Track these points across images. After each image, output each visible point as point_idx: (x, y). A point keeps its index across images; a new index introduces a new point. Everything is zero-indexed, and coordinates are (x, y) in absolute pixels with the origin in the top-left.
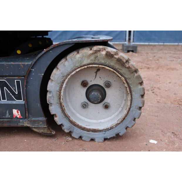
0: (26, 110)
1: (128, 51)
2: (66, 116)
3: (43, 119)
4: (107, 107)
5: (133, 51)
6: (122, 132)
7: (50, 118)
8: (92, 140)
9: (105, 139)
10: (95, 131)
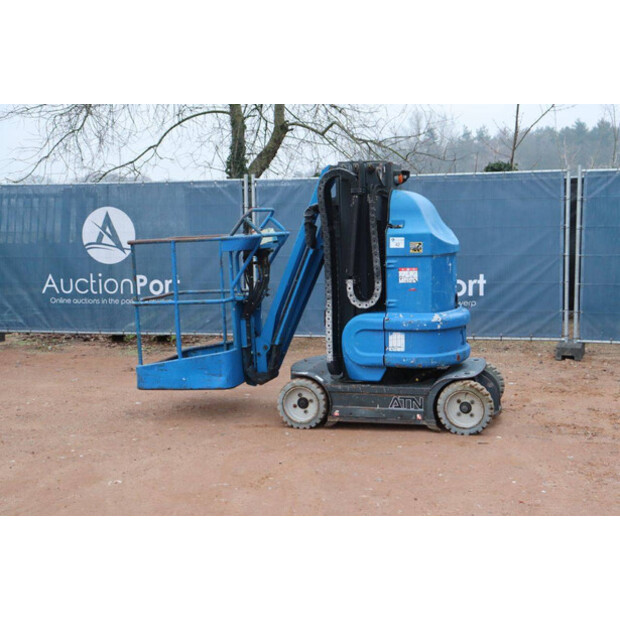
0: (424, 415)
1: (564, 358)
2: (447, 419)
3: (434, 420)
4: (472, 415)
5: (572, 358)
6: (480, 430)
7: (438, 420)
8: (463, 434)
9: (471, 434)
10: (464, 428)
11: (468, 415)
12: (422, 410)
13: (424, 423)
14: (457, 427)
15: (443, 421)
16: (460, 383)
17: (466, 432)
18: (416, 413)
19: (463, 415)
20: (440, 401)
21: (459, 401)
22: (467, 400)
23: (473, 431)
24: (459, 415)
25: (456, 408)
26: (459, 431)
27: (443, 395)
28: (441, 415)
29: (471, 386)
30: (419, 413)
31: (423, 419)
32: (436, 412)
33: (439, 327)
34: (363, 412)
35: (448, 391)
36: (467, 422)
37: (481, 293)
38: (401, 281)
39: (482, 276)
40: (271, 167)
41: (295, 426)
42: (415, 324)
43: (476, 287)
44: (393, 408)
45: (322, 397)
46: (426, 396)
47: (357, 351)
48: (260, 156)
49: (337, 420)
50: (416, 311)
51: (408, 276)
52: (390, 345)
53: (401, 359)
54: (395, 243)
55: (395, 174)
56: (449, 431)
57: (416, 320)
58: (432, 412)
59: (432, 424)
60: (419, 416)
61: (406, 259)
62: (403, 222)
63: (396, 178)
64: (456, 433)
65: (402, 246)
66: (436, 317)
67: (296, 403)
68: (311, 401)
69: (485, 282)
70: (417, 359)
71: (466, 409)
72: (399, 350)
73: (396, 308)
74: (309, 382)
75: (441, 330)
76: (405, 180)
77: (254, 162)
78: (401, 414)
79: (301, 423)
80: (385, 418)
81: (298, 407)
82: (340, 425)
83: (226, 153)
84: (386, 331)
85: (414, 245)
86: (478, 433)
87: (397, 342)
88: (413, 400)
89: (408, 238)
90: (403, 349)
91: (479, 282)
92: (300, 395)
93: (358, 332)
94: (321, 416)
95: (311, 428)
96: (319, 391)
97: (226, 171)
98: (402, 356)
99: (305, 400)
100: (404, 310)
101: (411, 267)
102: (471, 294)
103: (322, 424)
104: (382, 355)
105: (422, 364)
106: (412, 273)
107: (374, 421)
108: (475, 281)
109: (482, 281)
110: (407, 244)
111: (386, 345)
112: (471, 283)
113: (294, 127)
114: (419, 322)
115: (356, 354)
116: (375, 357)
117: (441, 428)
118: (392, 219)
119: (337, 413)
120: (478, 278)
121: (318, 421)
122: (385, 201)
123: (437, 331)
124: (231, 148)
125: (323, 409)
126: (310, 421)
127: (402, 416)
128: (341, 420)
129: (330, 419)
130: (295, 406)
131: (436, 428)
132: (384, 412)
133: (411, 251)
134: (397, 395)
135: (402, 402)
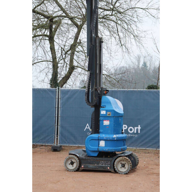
0: (110, 167)
2: (117, 169)
3: (113, 169)
7: (114, 169)
8: (122, 174)
10: (122, 172)
11: (124, 168)
12: (110, 166)
13: (110, 170)
14: (120, 172)
15: (116, 170)
16: (121, 157)
17: (123, 173)
18: (108, 167)
19: (122, 168)
20: (115, 163)
21: (121, 163)
22: (124, 163)
23: (125, 173)
24: (121, 168)
25: (120, 165)
26: (121, 173)
27: (116, 161)
28: (115, 167)
29: (125, 158)
30: (109, 167)
31: (110, 169)
32: (114, 167)
33: (115, 139)
34: (91, 166)
35: (118, 160)
36: (123, 170)
37: (139, 132)
38: (104, 124)
39: (139, 126)
40: (67, 83)
41: (69, 170)
42: (108, 138)
43: (137, 130)
44: (101, 165)
45: (78, 161)
46: (111, 161)
47: (90, 146)
48: (63, 78)
49: (83, 169)
50: (108, 134)
51: (106, 123)
52: (100, 144)
53: (103, 149)
54: (103, 112)
55: (104, 91)
56: (118, 173)
57: (108, 137)
58: (113, 167)
59: (113, 171)
60: (108, 168)
61: (106, 117)
62: (105, 106)
63: (104, 92)
64: (120, 173)
65: (105, 113)
66: (115, 136)
67: (70, 163)
68: (75, 162)
69: (140, 128)
70: (108, 149)
71: (123, 166)
72: (103, 146)
73: (102, 133)
74: (74, 156)
75: (116, 140)
76: (107, 93)
77: (61, 80)
78: (103, 167)
79: (71, 170)
80: (98, 168)
81: (70, 165)
82: (84, 171)
83: (50, 77)
84: (99, 140)
86: (127, 174)
87: (102, 143)
88: (107, 162)
89: (107, 111)
90: (104, 146)
91: (138, 128)
92: (71, 160)
93: (90, 140)
94: (78, 167)
95: (74, 171)
96: (77, 159)
97: (50, 84)
98: (104, 148)
99: (73, 162)
100: (105, 134)
101: (107, 120)
102: (135, 132)
103: (78, 170)
104: (97, 147)
105: (110, 151)
106: (107, 122)
107: (94, 169)
108: (137, 128)
109: (139, 128)
110: (106, 113)
111: (99, 144)
112: (136, 128)
113: (77, 68)
114: (109, 137)
115: (90, 147)
116: (95, 148)
117: (116, 172)
118: (102, 105)
119: (83, 166)
120: (138, 127)
121: (77, 169)
122: (100, 99)
123: (115, 140)
124: (52, 75)
125: (78, 165)
126: (74, 169)
127: (103, 168)
128: (84, 169)
129: (80, 168)
130: (69, 164)
131: (114, 172)
132: (97, 166)
133: (108, 115)
134: (102, 161)
135: (103, 163)
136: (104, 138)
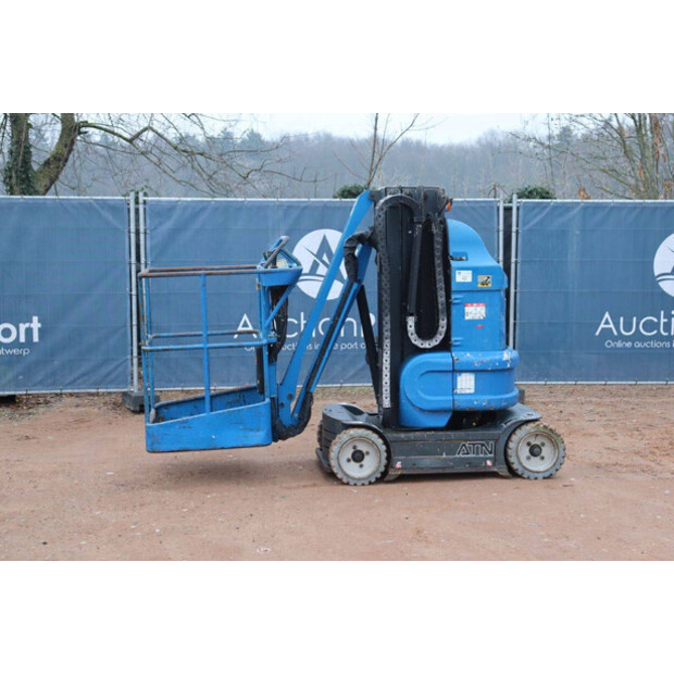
2: (519, 463)
3: (504, 466)
4: (542, 458)
6: (553, 473)
7: (510, 465)
8: (536, 479)
9: (544, 478)
11: (538, 458)
13: (495, 470)
14: (530, 471)
15: (515, 466)
16: (532, 425)
17: (540, 476)
18: (485, 459)
19: (534, 459)
20: (511, 444)
21: (528, 444)
22: (537, 442)
23: (547, 474)
24: (529, 458)
25: (526, 451)
26: (532, 475)
27: (513, 438)
28: (512, 459)
30: (490, 459)
31: (494, 465)
32: (506, 457)
33: (509, 366)
34: (428, 462)
35: (519, 433)
36: (538, 466)
38: (467, 318)
41: (352, 482)
42: (488, 363)
44: (461, 455)
45: (384, 448)
46: (496, 441)
47: (422, 395)
49: (399, 473)
50: (484, 350)
51: (475, 312)
52: (459, 387)
53: (472, 402)
54: (462, 277)
56: (520, 476)
57: (487, 359)
58: (502, 458)
59: (504, 472)
60: (489, 463)
61: (474, 293)
62: (466, 254)
64: (529, 478)
65: (469, 280)
66: (505, 355)
67: (350, 457)
68: (368, 453)
70: (489, 401)
71: (536, 452)
72: (468, 392)
73: (462, 347)
79: (359, 479)
80: (452, 467)
81: (352, 461)
82: (402, 478)
84: (455, 371)
85: (482, 278)
86: (551, 477)
87: (466, 383)
88: (483, 445)
89: (476, 271)
90: (472, 391)
92: (354, 447)
93: (423, 374)
94: (382, 469)
95: (370, 483)
96: (379, 441)
98: (473, 398)
99: (360, 452)
100: (471, 349)
101: (478, 302)
103: (383, 478)
104: (450, 398)
105: (493, 406)
106: (479, 309)
107: (441, 471)
110: (474, 277)
111: (454, 386)
114: (491, 361)
115: (421, 398)
116: (444, 401)
117: (513, 474)
118: (453, 250)
119: (399, 465)
121: (378, 476)
123: (508, 369)
125: (384, 461)
126: (370, 476)
127: (469, 463)
128: (404, 472)
129: (392, 472)
130: (349, 460)
131: (508, 474)
132: (451, 460)
133: (479, 285)
134: (466, 441)
135: (471, 448)
136: (472, 364)
